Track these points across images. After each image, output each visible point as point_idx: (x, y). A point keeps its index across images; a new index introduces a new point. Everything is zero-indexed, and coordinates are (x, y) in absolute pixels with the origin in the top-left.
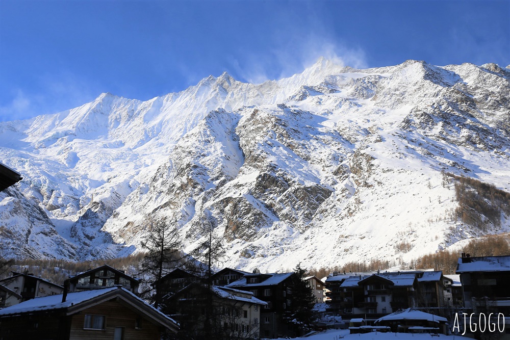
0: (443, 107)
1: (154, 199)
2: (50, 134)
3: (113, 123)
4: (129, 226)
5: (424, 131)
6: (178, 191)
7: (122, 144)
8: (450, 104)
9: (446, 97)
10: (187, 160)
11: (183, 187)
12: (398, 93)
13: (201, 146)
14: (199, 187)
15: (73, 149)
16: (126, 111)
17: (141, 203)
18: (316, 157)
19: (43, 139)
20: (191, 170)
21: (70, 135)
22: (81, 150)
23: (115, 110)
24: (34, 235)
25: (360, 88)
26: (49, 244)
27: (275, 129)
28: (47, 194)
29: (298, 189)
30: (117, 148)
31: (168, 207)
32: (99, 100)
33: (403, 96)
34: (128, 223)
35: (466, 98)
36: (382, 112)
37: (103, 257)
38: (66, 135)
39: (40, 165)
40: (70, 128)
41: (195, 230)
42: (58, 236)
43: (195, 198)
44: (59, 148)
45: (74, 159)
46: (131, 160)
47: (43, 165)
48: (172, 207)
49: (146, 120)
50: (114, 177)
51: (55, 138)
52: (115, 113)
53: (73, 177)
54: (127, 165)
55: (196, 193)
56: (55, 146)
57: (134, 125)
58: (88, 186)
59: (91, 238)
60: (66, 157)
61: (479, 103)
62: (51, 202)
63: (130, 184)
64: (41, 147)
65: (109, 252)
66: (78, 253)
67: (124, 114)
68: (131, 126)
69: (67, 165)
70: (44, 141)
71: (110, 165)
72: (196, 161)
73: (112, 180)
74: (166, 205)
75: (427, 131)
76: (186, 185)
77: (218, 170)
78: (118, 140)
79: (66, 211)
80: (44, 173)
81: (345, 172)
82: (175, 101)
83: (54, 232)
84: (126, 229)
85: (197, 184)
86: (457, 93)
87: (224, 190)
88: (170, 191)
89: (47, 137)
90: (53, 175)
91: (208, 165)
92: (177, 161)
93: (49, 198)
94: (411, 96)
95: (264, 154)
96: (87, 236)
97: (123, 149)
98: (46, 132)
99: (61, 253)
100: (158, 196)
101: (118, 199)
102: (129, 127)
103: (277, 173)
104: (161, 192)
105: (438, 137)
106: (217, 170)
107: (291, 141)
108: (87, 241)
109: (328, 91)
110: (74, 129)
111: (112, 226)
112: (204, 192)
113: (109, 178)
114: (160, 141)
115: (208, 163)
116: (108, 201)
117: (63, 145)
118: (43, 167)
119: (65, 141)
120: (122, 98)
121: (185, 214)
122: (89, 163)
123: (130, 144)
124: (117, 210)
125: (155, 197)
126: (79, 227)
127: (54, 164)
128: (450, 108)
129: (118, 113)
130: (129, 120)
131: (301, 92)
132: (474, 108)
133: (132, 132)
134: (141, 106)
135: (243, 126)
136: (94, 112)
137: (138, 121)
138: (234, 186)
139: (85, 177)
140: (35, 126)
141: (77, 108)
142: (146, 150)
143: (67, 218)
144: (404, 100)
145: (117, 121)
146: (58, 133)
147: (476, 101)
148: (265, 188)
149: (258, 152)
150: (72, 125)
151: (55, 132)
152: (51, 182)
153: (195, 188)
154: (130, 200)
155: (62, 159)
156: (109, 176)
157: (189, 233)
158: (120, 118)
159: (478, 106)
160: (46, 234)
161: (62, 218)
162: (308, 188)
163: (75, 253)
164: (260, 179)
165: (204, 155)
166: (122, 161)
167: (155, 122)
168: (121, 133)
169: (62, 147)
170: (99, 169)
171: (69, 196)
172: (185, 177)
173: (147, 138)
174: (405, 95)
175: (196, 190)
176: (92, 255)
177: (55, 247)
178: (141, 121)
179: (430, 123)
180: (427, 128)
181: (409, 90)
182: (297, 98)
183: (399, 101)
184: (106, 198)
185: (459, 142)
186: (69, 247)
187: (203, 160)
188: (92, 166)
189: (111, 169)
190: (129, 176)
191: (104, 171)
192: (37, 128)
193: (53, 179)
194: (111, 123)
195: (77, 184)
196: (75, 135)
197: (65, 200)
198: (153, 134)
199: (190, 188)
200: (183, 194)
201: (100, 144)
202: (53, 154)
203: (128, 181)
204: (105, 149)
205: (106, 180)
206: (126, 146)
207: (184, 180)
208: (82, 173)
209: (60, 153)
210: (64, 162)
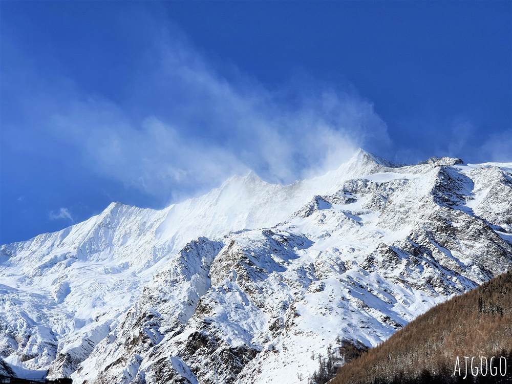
0: (420, 238)
1: (112, 352)
2: (47, 259)
3: (121, 240)
5: (384, 271)
6: (131, 346)
7: (126, 266)
8: (429, 234)
9: (426, 226)
10: (148, 308)
11: (135, 342)
12: (402, 210)
13: (166, 289)
14: (149, 341)
15: (69, 277)
16: (137, 224)
17: (104, 356)
18: (270, 304)
19: (40, 264)
20: (146, 321)
21: (70, 260)
22: (76, 279)
23: (125, 223)
25: (378, 197)
27: (238, 269)
28: (23, 341)
29: (224, 350)
30: (120, 272)
31: (119, 364)
32: (107, 211)
33: (407, 215)
35: (447, 227)
36: (380, 235)
38: (65, 258)
39: (22, 303)
40: (71, 249)
43: (143, 355)
44: (56, 276)
45: (65, 291)
46: (130, 290)
48: (123, 363)
50: (103, 315)
51: (53, 263)
52: (124, 227)
53: (56, 317)
54: (123, 297)
55: (144, 349)
56: (52, 273)
57: (145, 241)
58: (71, 327)
60: (57, 290)
61: (460, 232)
62: (25, 351)
63: (111, 326)
64: (35, 275)
67: (135, 227)
68: (142, 242)
69: (56, 299)
70: (39, 267)
71: (104, 298)
72: (155, 308)
73: (100, 319)
74: (119, 361)
75: (389, 272)
76: (138, 339)
77: (175, 319)
78: (124, 262)
79: (40, 362)
80: (23, 314)
81: (278, 328)
82: (194, 209)
85: (148, 338)
86: (439, 220)
87: (165, 348)
88: (127, 344)
89: (44, 262)
90: (34, 316)
91: (166, 313)
92: (142, 306)
93: (24, 346)
94: (415, 215)
95: (213, 303)
97: (126, 274)
98: (44, 256)
100: (116, 349)
101: (89, 347)
102: (139, 244)
103: (210, 331)
104: (120, 344)
105: (398, 279)
106: (173, 319)
107: (249, 284)
109: (344, 202)
110: (76, 250)
112: (153, 347)
113: (98, 315)
115: (166, 311)
116: (77, 352)
117: (60, 272)
118: (25, 306)
120: (133, 208)
121: (127, 375)
122: (81, 297)
123: (135, 268)
124: (82, 363)
125: (114, 350)
127: (39, 304)
128: (427, 240)
129: (128, 226)
130: (139, 235)
131: (309, 206)
132: (454, 238)
133: (141, 250)
134: (155, 216)
135: (219, 261)
137: (149, 235)
138: (176, 343)
139: (70, 316)
140: (34, 249)
141: (82, 223)
143: (40, 371)
144: (407, 220)
145: (126, 236)
146: (56, 257)
147: (457, 230)
148: (195, 348)
149: (207, 302)
150: (73, 246)
151: (53, 256)
152: (28, 326)
153: (144, 342)
154: (97, 350)
155: (53, 291)
156: (98, 313)
158: (130, 233)
159: (458, 236)
162: (234, 349)
164: (191, 338)
165: (165, 301)
168: (129, 252)
169: (59, 274)
170: (89, 304)
171: (46, 343)
172: (139, 329)
173: (156, 258)
174: (409, 213)
175: (146, 345)
178: (152, 237)
179: (393, 262)
180: (390, 268)
181: (414, 207)
182: (303, 213)
183: (403, 221)
184: (75, 348)
185: (418, 286)
187: (162, 307)
188: (83, 300)
189: (104, 304)
190: (115, 314)
191: (94, 306)
192: (35, 251)
193: (32, 321)
194: (119, 240)
195: (60, 327)
196: (74, 258)
197: (41, 349)
198: (163, 252)
199: (140, 343)
200: (134, 350)
201: (101, 269)
202: (48, 284)
203: (111, 321)
204: (104, 276)
205: (94, 318)
206: (131, 270)
207: (136, 332)
208: (70, 310)
209: (53, 284)
210: (54, 295)
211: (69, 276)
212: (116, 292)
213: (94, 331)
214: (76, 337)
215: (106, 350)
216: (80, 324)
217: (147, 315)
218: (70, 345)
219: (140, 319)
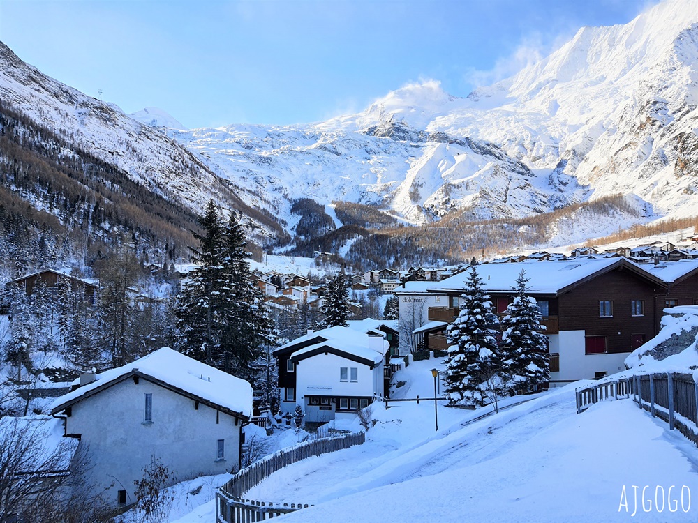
1: (617, 141)
2: (533, 86)
3: (594, 58)
4: (596, 170)
6: (638, 131)
7: (603, 78)
10: (650, 96)
11: (642, 127)
13: (664, 78)
14: (658, 124)
16: (606, 41)
17: (609, 145)
19: (528, 91)
20: (651, 107)
21: (552, 83)
22: (561, 96)
23: (595, 43)
24: (512, 190)
26: (525, 196)
28: (530, 147)
30: (598, 84)
31: (629, 148)
32: (578, 35)
34: (595, 168)
37: (569, 202)
38: (548, 83)
39: (523, 120)
40: (552, 74)
41: (647, 170)
42: (532, 188)
43: (653, 136)
44: (543, 98)
45: (555, 107)
46: (611, 95)
47: (525, 121)
48: (633, 147)
49: (629, 44)
50: (592, 119)
51: (539, 88)
52: (595, 46)
53: (553, 126)
54: (607, 102)
55: (654, 131)
56: (539, 96)
57: (616, 53)
58: (566, 132)
59: (565, 184)
60: (547, 107)
62: (533, 154)
63: (604, 124)
64: (526, 101)
65: (575, 196)
66: (549, 200)
67: (605, 44)
68: (613, 55)
69: (548, 114)
70: (528, 94)
71: (590, 105)
72: (657, 95)
73: (590, 122)
74: (627, 145)
76: (645, 124)
77: (681, 101)
78: (599, 75)
79: (547, 160)
80: (526, 128)
83: (529, 185)
84: (593, 172)
85: (656, 121)
87: (681, 124)
88: (632, 131)
89: (531, 89)
90: (534, 128)
92: (641, 97)
93: (532, 150)
96: (562, 183)
97: (604, 84)
98: (530, 84)
99: (535, 202)
100: (621, 138)
101: (590, 142)
102: (611, 57)
104: (624, 133)
106: (679, 101)
108: (562, 187)
110: (556, 74)
111: (582, 172)
112: (663, 128)
114: (644, 65)
115: (670, 96)
116: (579, 147)
117: (545, 94)
118: (526, 122)
119: (547, 89)
120: (601, 27)
121: (642, 154)
122: (569, 108)
123: (611, 78)
124: (587, 155)
125: (619, 138)
126: (555, 175)
127: (536, 117)
129: (598, 45)
130: (610, 50)
133: (614, 62)
134: (623, 30)
136: (574, 50)
137: (620, 48)
138: (691, 118)
139: (564, 124)
142: (628, 79)
143: (548, 167)
145: (598, 55)
146: (540, 83)
150: (553, 71)
151: (537, 83)
152: (532, 136)
153: (653, 125)
154: (599, 143)
155: (544, 109)
156: (587, 118)
157: (642, 173)
158: (601, 50)
160: (522, 188)
161: (543, 168)
163: (546, 201)
165: (666, 87)
166: (601, 98)
167: (638, 45)
168: (603, 66)
170: (578, 112)
171: (549, 146)
172: (645, 115)
173: (630, 66)
175: (655, 127)
176: (560, 201)
177: (530, 197)
178: (623, 48)
184: (578, 145)
186: (542, 197)
187: (665, 93)
188: (571, 110)
189: (590, 110)
190: (605, 115)
191: (583, 113)
192: (522, 83)
193: (534, 132)
194: (592, 58)
195: (557, 133)
196: (556, 81)
197: (546, 150)
198: (636, 59)
199: (648, 126)
200: (642, 134)
201: (580, 85)
202: (538, 105)
203: (603, 121)
204: (585, 89)
205: (584, 123)
206: (608, 80)
207: (643, 118)
208: (562, 120)
209: (542, 103)
210: (546, 111)
211: (555, 95)
212: (599, 100)
213: (591, 130)
214: (576, 136)
215: (608, 141)
216: (574, 128)
217: (651, 102)
218: (572, 143)
219: (643, 107)
